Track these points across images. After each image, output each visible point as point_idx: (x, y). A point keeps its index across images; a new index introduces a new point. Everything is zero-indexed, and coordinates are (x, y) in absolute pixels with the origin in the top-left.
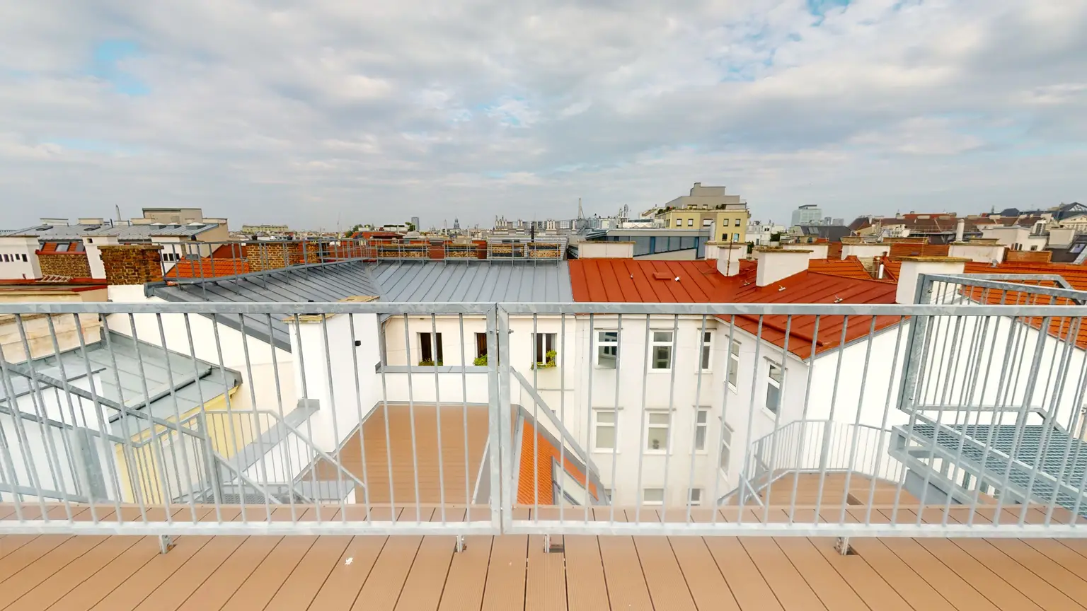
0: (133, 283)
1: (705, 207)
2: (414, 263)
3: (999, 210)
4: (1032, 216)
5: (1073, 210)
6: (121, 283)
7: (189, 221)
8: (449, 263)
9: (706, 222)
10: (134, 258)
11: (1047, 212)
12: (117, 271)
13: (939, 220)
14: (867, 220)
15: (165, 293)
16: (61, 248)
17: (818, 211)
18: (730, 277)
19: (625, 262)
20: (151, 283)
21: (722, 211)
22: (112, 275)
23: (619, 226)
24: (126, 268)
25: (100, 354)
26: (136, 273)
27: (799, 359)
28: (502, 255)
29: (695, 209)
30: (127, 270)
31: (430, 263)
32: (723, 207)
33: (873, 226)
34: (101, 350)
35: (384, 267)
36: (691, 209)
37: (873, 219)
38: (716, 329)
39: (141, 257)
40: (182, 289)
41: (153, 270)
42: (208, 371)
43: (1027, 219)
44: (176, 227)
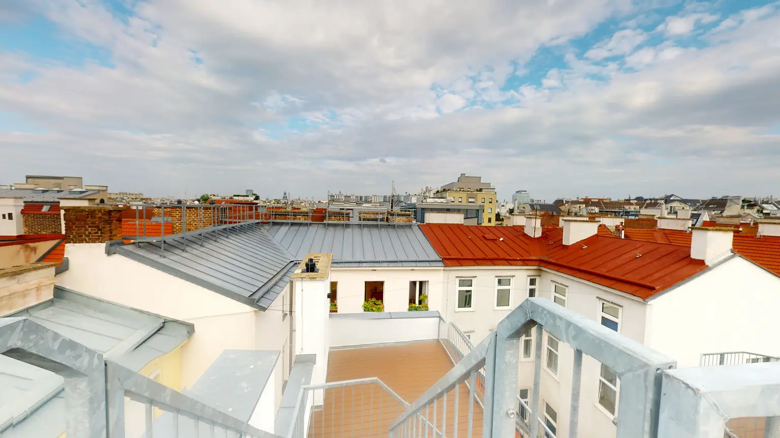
0: (94, 242)
1: (469, 190)
2: (300, 224)
3: (633, 197)
4: (653, 201)
5: (672, 198)
6: (81, 241)
7: (72, 187)
8: (329, 225)
9: (471, 200)
10: (100, 218)
11: (661, 199)
12: (78, 230)
13: (603, 202)
14: (562, 201)
15: (128, 250)
16: (45, 209)
17: (527, 195)
18: (536, 238)
19: (459, 226)
20: (113, 242)
21: (480, 193)
22: (72, 233)
23: (424, 201)
24: (90, 227)
25: (51, 312)
26: (100, 232)
27: (641, 300)
28: (369, 220)
29: (463, 191)
30: (90, 229)
31: (313, 225)
32: (481, 190)
33: (566, 205)
34: (51, 308)
35: (276, 227)
36: (460, 191)
37: (566, 201)
38: (540, 276)
39: (106, 217)
40: (140, 247)
41: (116, 229)
42: (162, 325)
43: (650, 203)
44: (59, 191)
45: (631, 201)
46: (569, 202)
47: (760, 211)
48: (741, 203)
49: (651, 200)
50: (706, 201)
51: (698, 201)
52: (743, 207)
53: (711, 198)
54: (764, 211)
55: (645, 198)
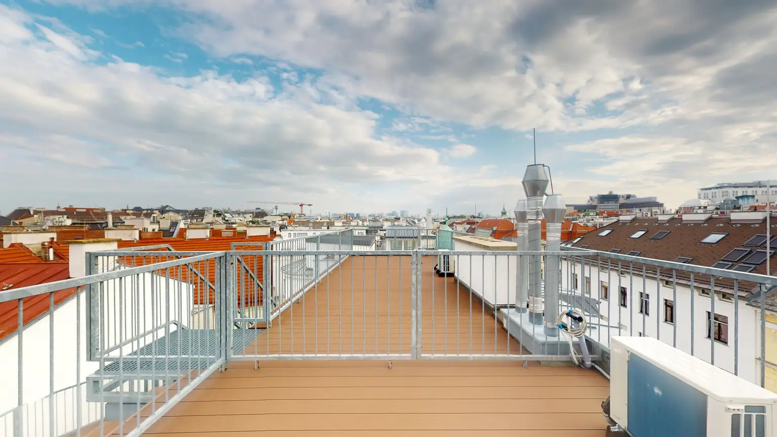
3: (131, 207)
5: (167, 209)
11: (156, 210)
13: (93, 213)
14: (28, 211)
33: (35, 216)
37: (34, 211)
43: (147, 213)
45: (128, 212)
46: (40, 212)
47: (224, 219)
48: (213, 212)
49: (147, 210)
50: (191, 211)
51: (187, 211)
52: (214, 216)
53: (195, 209)
54: (226, 219)
55: (143, 208)
